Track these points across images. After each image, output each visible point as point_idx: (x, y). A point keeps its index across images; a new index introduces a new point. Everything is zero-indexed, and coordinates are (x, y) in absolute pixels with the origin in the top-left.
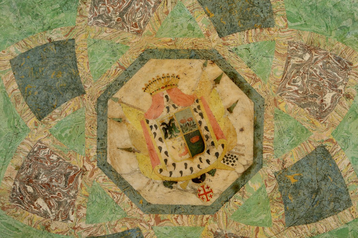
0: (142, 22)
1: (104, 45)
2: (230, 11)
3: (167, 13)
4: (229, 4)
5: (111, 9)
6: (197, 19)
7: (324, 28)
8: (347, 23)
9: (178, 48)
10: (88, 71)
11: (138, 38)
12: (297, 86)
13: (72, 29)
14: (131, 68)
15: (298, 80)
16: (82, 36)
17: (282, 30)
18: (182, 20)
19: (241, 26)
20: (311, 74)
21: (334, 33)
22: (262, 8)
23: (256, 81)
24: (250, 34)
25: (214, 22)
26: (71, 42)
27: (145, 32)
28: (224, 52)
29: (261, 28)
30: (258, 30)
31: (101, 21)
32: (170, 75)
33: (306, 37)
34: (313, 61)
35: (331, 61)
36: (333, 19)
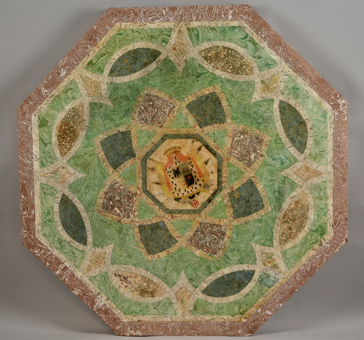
0: (163, 121)
1: (145, 133)
2: (205, 115)
3: (174, 117)
4: (204, 112)
5: (148, 116)
6: (189, 120)
7: (250, 123)
8: (260, 120)
9: (180, 133)
10: (137, 146)
11: (161, 129)
12: (238, 151)
13: (129, 126)
14: (158, 144)
15: (238, 148)
16: (134, 129)
17: (230, 124)
18: (182, 120)
19: (210, 122)
20: (244, 145)
21: (254, 125)
22: (220, 114)
23: (218, 149)
24: (215, 126)
25: (197, 121)
26: (129, 132)
27: (164, 126)
28: (203, 135)
29: (220, 124)
30: (218, 124)
31: (143, 121)
32: (177, 147)
33: (241, 127)
34: (245, 139)
35: (253, 139)
36: (254, 119)
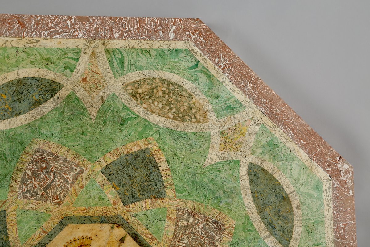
0: (62, 195)
1: (31, 214)
2: (132, 185)
3: (82, 187)
4: (131, 180)
5: (37, 185)
6: (106, 192)
7: (203, 198)
8: (220, 194)
9: (91, 215)
10: (16, 236)
11: (59, 208)
12: (184, 243)
13: (5, 202)
14: (53, 232)
15: (185, 238)
16: (13, 208)
17: (172, 200)
18: (94, 193)
19: (141, 196)
20: (195, 234)
21: (210, 202)
22: (156, 183)
23: (153, 240)
24: (147, 203)
25: (119, 194)
26: (3, 213)
27: (65, 202)
28: (128, 217)
29: (156, 198)
30: (154, 199)
31: (28, 195)
32: (84, 237)
33: (190, 205)
34: (196, 223)
35: (209, 223)
36: (210, 191)
